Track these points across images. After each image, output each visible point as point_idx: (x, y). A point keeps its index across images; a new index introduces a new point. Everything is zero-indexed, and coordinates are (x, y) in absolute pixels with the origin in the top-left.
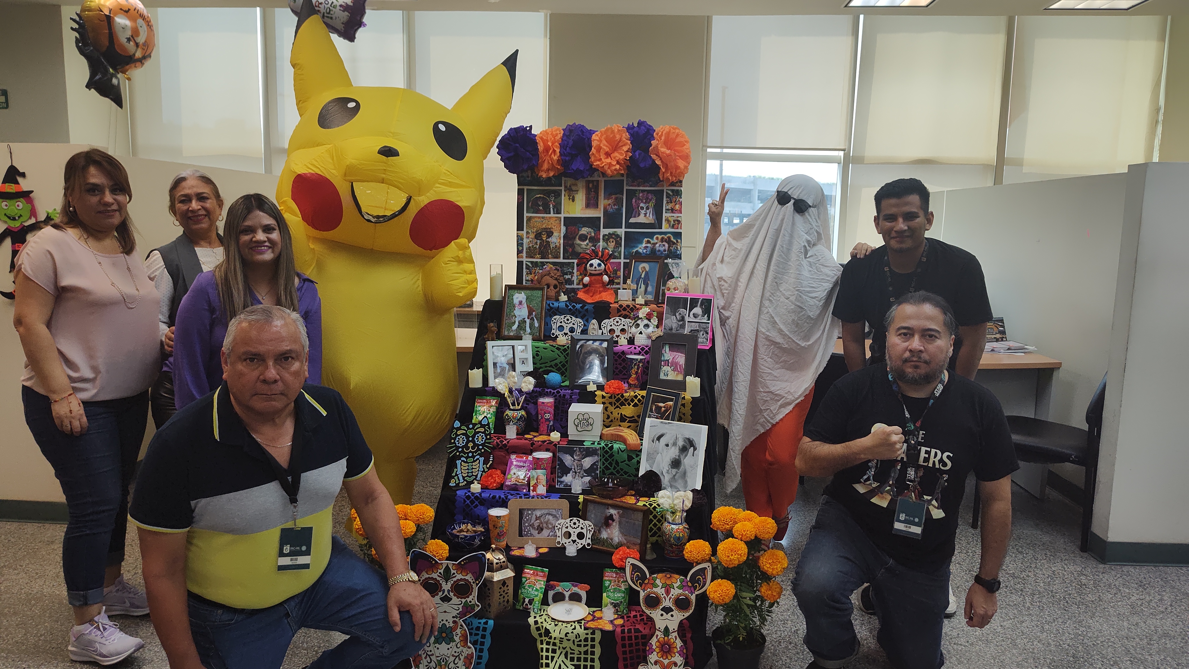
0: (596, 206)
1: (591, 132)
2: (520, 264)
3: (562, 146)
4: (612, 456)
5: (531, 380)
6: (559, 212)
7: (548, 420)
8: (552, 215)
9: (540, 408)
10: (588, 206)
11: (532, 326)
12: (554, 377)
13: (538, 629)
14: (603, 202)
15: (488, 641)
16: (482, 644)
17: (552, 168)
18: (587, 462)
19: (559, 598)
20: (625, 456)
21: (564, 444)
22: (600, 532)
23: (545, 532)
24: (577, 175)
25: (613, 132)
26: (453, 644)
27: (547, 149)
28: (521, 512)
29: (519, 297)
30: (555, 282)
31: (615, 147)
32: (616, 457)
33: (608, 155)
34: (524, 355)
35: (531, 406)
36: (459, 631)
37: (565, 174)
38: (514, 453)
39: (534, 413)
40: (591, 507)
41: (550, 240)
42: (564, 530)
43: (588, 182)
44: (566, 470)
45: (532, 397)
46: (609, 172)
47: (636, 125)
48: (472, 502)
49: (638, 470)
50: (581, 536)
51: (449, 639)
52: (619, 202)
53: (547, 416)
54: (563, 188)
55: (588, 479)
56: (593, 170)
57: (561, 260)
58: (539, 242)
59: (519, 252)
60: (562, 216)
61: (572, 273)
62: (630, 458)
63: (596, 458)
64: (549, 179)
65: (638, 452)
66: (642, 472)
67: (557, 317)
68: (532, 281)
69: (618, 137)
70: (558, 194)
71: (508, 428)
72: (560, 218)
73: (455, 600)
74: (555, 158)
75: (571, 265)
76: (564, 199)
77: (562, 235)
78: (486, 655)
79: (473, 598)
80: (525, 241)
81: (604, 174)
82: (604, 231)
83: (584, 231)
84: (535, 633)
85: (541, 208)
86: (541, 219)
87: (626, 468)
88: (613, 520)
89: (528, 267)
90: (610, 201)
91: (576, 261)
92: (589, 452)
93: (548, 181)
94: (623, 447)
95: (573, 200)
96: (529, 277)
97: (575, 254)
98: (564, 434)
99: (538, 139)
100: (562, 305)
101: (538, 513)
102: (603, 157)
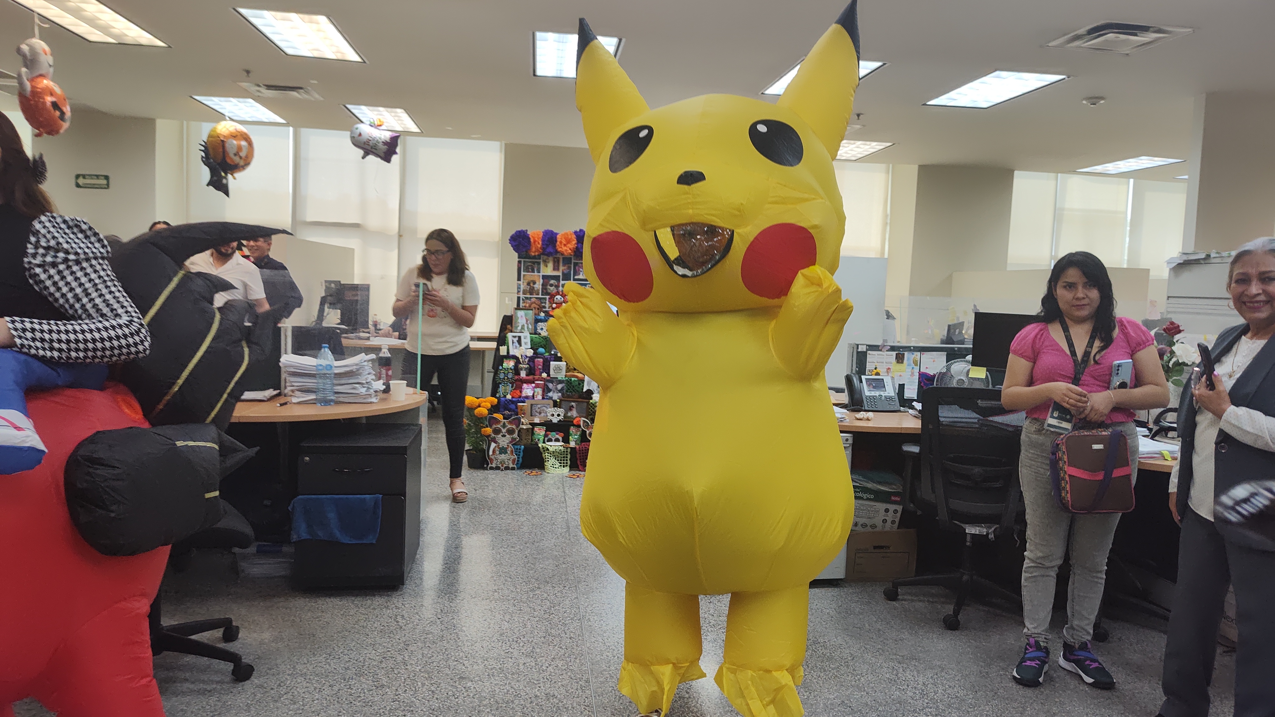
0: (558, 270)
1: (557, 234)
2: (519, 298)
3: (543, 241)
4: (571, 383)
5: (532, 351)
6: (539, 272)
7: (540, 369)
8: (536, 273)
9: (536, 363)
10: (554, 269)
11: (528, 328)
12: (541, 350)
13: (543, 448)
14: (561, 268)
15: (522, 454)
16: (519, 455)
17: (537, 250)
18: (560, 387)
19: (550, 440)
20: (577, 383)
21: (549, 378)
22: (567, 413)
23: (543, 414)
24: (549, 254)
25: (568, 235)
26: (507, 454)
27: (535, 241)
28: (532, 405)
29: (520, 313)
30: (538, 307)
31: (569, 241)
32: (573, 384)
33: (565, 245)
34: (525, 341)
35: (531, 363)
36: (509, 449)
37: (543, 254)
38: (525, 383)
39: (532, 366)
40: (563, 403)
41: (535, 286)
42: (551, 413)
43: (554, 258)
44: (550, 390)
45: (532, 359)
46: (565, 253)
47: (578, 231)
48: (508, 402)
49: (583, 389)
50: (559, 415)
51: (506, 453)
52: (569, 268)
53: (540, 367)
54: (541, 261)
55: (560, 394)
56: (557, 252)
57: (540, 296)
58: (529, 287)
59: (519, 292)
60: (541, 274)
61: (545, 303)
62: (579, 384)
63: (563, 385)
64: (535, 256)
65: (583, 381)
66: (584, 390)
67: (540, 323)
68: (525, 306)
69: (570, 237)
70: (539, 264)
71: (521, 372)
72: (539, 276)
73: (508, 436)
74: (539, 246)
75: (545, 299)
76: (542, 266)
77: (541, 284)
78: (521, 460)
79: (515, 435)
80: (522, 287)
81: (562, 254)
82: (562, 282)
83: (552, 282)
84: (542, 450)
85: (530, 270)
86: (530, 276)
87: (578, 389)
88: (573, 407)
89: (523, 299)
90: (565, 268)
91: (548, 297)
92: (561, 382)
93: (534, 257)
94: (576, 379)
95: (547, 266)
96: (524, 305)
97: (547, 294)
98: (549, 375)
99: (530, 236)
100: (543, 318)
101: (539, 406)
102: (563, 246)
